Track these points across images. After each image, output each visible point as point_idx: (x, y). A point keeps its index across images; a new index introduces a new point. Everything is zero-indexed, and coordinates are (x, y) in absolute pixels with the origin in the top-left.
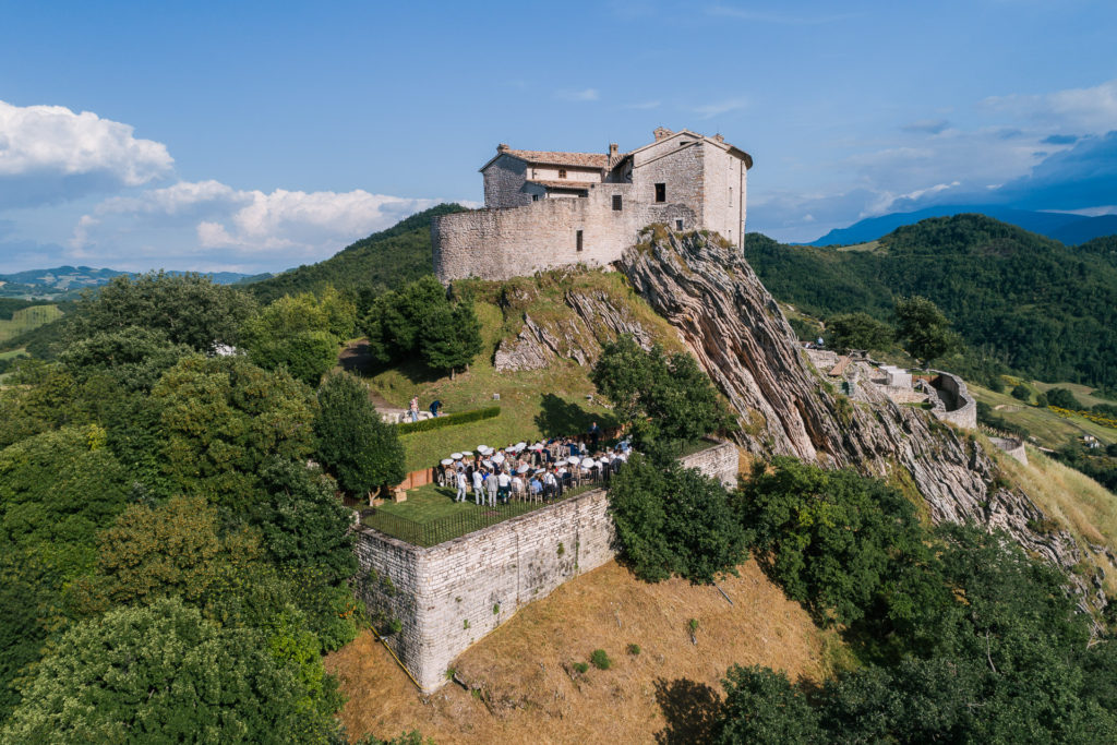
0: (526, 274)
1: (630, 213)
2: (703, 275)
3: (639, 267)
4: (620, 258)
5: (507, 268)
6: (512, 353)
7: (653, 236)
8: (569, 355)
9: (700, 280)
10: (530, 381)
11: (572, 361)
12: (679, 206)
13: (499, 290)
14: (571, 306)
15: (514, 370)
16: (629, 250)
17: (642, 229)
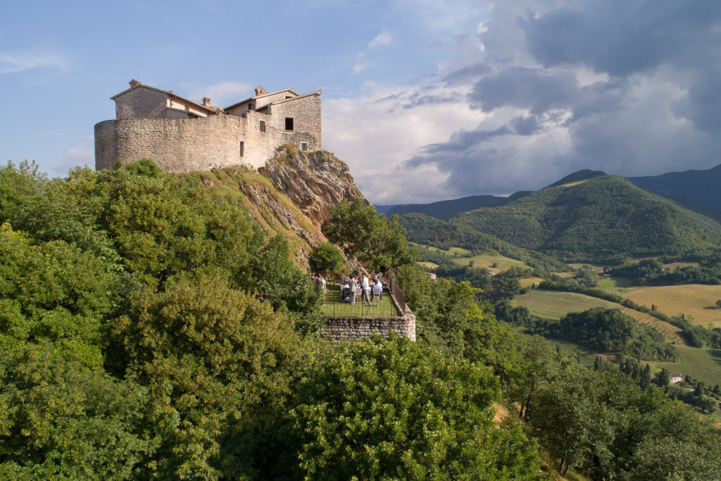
0: (204, 169)
1: (270, 135)
2: (325, 180)
4: (264, 166)
9: (324, 183)
12: (303, 134)
14: (245, 194)
16: (270, 161)
17: (277, 147)
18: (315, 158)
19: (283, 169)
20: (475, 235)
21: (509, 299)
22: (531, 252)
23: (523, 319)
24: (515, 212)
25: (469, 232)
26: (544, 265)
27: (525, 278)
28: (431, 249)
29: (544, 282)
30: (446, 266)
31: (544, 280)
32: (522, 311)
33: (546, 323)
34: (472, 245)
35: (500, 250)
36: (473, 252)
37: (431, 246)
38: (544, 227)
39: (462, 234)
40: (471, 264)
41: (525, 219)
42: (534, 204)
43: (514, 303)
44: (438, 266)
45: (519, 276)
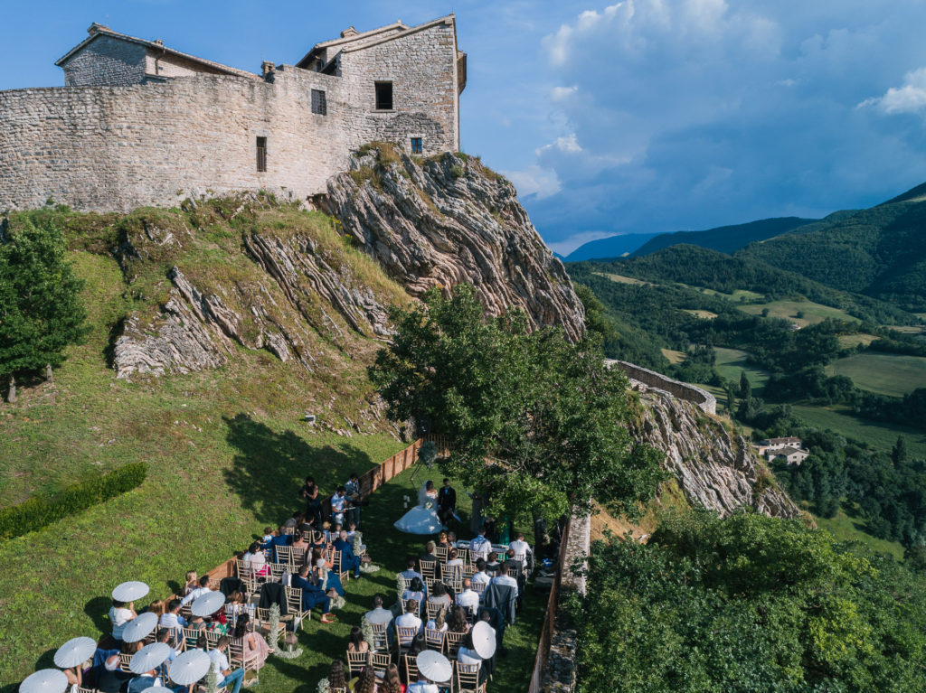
0: (165, 203)
1: (338, 121)
2: (460, 219)
3: (359, 205)
4: (325, 190)
5: (127, 191)
6: (150, 341)
7: (378, 158)
8: (260, 343)
9: (457, 226)
10: (192, 394)
11: (266, 354)
12: (414, 117)
13: (111, 228)
14: (255, 259)
15: (156, 374)
16: (339, 179)
17: (357, 148)
18: (438, 168)
19: (365, 196)
20: (771, 273)
21: (821, 364)
22: (856, 297)
23: (844, 394)
24: (833, 239)
25: (763, 269)
26: (877, 315)
27: (847, 334)
28: (707, 292)
29: (877, 341)
30: (728, 316)
31: (877, 338)
32: (843, 382)
33: (880, 400)
34: (767, 287)
35: (809, 294)
36: (767, 296)
37: (707, 288)
38: (877, 261)
39: (753, 271)
40: (765, 313)
41: (847, 250)
42: (862, 229)
43: (830, 371)
44: (716, 316)
45: (838, 331)
